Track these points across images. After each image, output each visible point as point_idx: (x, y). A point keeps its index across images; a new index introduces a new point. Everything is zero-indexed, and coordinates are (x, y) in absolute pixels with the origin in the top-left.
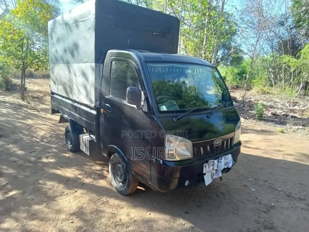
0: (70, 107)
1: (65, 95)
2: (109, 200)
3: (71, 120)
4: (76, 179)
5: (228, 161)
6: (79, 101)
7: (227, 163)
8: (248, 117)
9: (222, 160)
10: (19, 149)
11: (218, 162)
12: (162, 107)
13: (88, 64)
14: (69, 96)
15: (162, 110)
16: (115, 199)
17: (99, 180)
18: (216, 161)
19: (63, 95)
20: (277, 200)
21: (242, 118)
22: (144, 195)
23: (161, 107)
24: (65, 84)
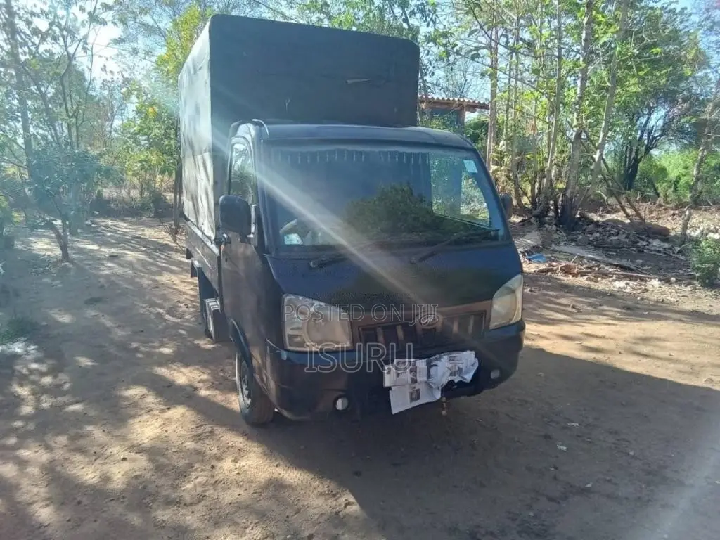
5: (461, 366)
7: (460, 370)
8: (673, 279)
9: (439, 362)
11: (429, 366)
12: (288, 237)
15: (287, 242)
18: (422, 364)
20: (608, 478)
21: (657, 280)
23: (285, 237)
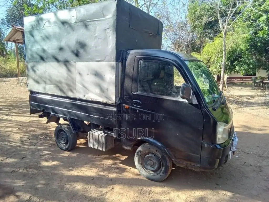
0: (70, 106)
1: (59, 93)
2: (151, 189)
3: (70, 118)
4: (99, 176)
6: (87, 99)
10: (6, 158)
13: (104, 63)
14: (66, 95)
16: (154, 187)
17: (123, 173)
19: (55, 94)
22: (173, 178)
24: (60, 82)
